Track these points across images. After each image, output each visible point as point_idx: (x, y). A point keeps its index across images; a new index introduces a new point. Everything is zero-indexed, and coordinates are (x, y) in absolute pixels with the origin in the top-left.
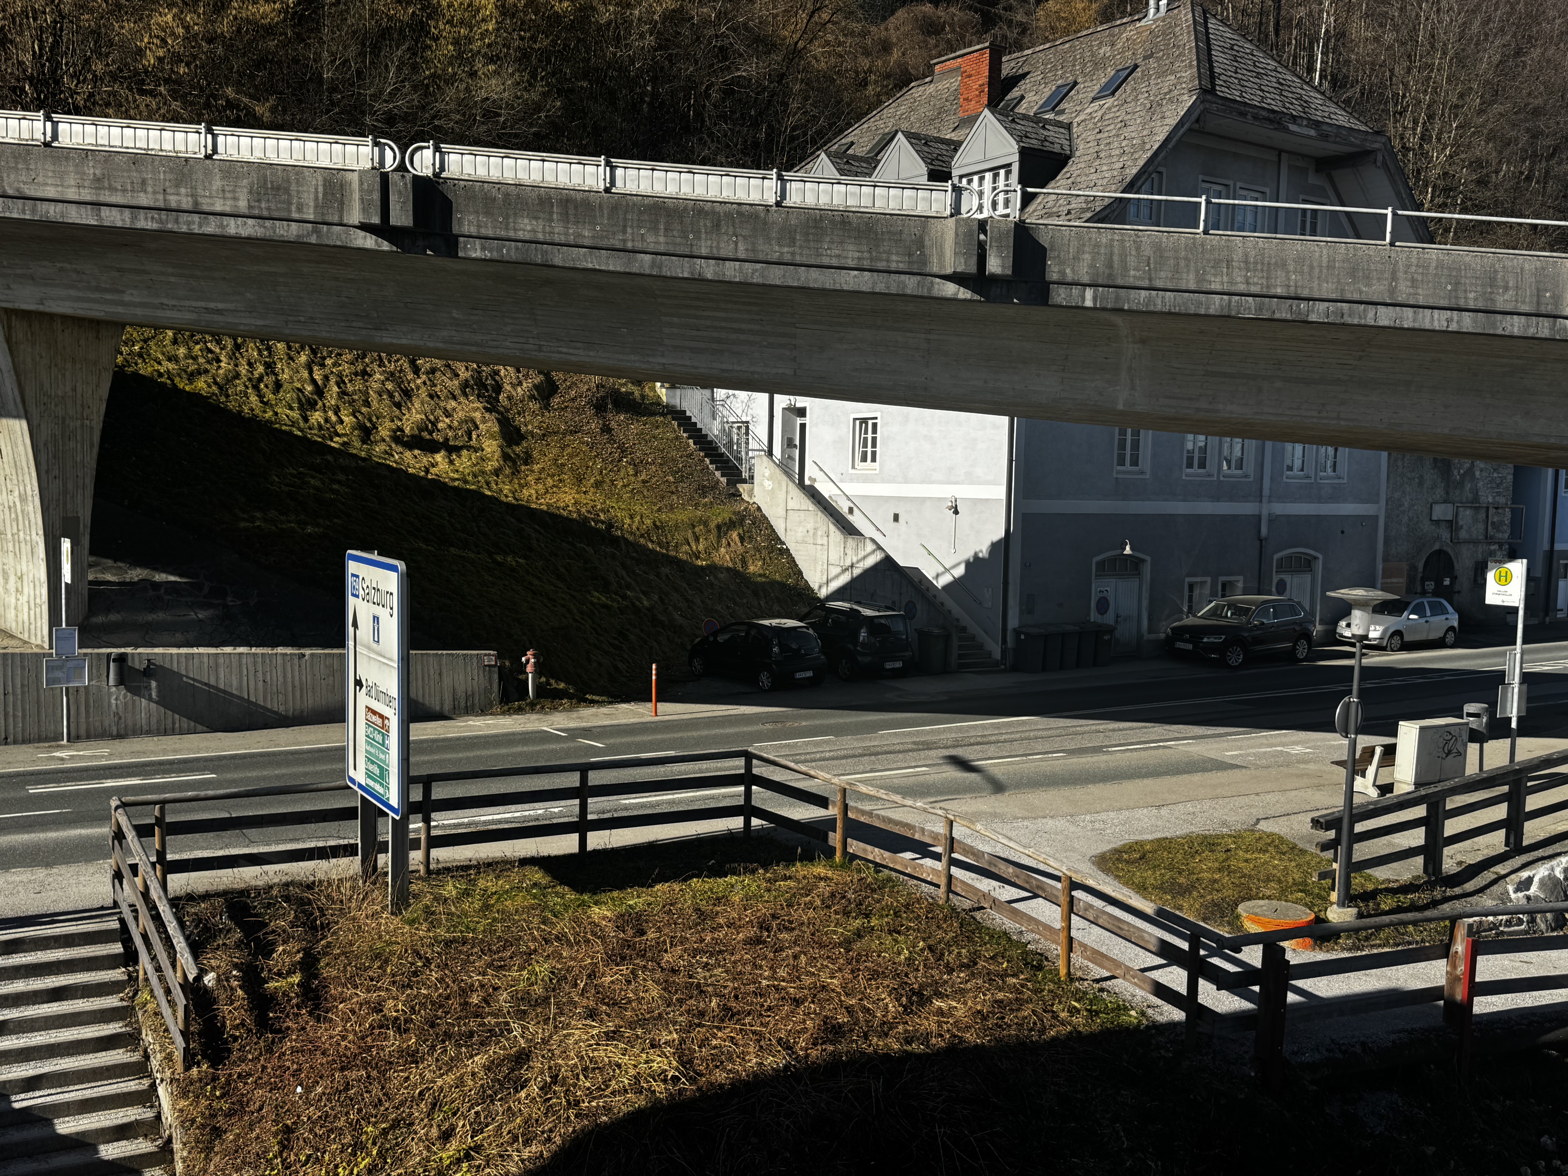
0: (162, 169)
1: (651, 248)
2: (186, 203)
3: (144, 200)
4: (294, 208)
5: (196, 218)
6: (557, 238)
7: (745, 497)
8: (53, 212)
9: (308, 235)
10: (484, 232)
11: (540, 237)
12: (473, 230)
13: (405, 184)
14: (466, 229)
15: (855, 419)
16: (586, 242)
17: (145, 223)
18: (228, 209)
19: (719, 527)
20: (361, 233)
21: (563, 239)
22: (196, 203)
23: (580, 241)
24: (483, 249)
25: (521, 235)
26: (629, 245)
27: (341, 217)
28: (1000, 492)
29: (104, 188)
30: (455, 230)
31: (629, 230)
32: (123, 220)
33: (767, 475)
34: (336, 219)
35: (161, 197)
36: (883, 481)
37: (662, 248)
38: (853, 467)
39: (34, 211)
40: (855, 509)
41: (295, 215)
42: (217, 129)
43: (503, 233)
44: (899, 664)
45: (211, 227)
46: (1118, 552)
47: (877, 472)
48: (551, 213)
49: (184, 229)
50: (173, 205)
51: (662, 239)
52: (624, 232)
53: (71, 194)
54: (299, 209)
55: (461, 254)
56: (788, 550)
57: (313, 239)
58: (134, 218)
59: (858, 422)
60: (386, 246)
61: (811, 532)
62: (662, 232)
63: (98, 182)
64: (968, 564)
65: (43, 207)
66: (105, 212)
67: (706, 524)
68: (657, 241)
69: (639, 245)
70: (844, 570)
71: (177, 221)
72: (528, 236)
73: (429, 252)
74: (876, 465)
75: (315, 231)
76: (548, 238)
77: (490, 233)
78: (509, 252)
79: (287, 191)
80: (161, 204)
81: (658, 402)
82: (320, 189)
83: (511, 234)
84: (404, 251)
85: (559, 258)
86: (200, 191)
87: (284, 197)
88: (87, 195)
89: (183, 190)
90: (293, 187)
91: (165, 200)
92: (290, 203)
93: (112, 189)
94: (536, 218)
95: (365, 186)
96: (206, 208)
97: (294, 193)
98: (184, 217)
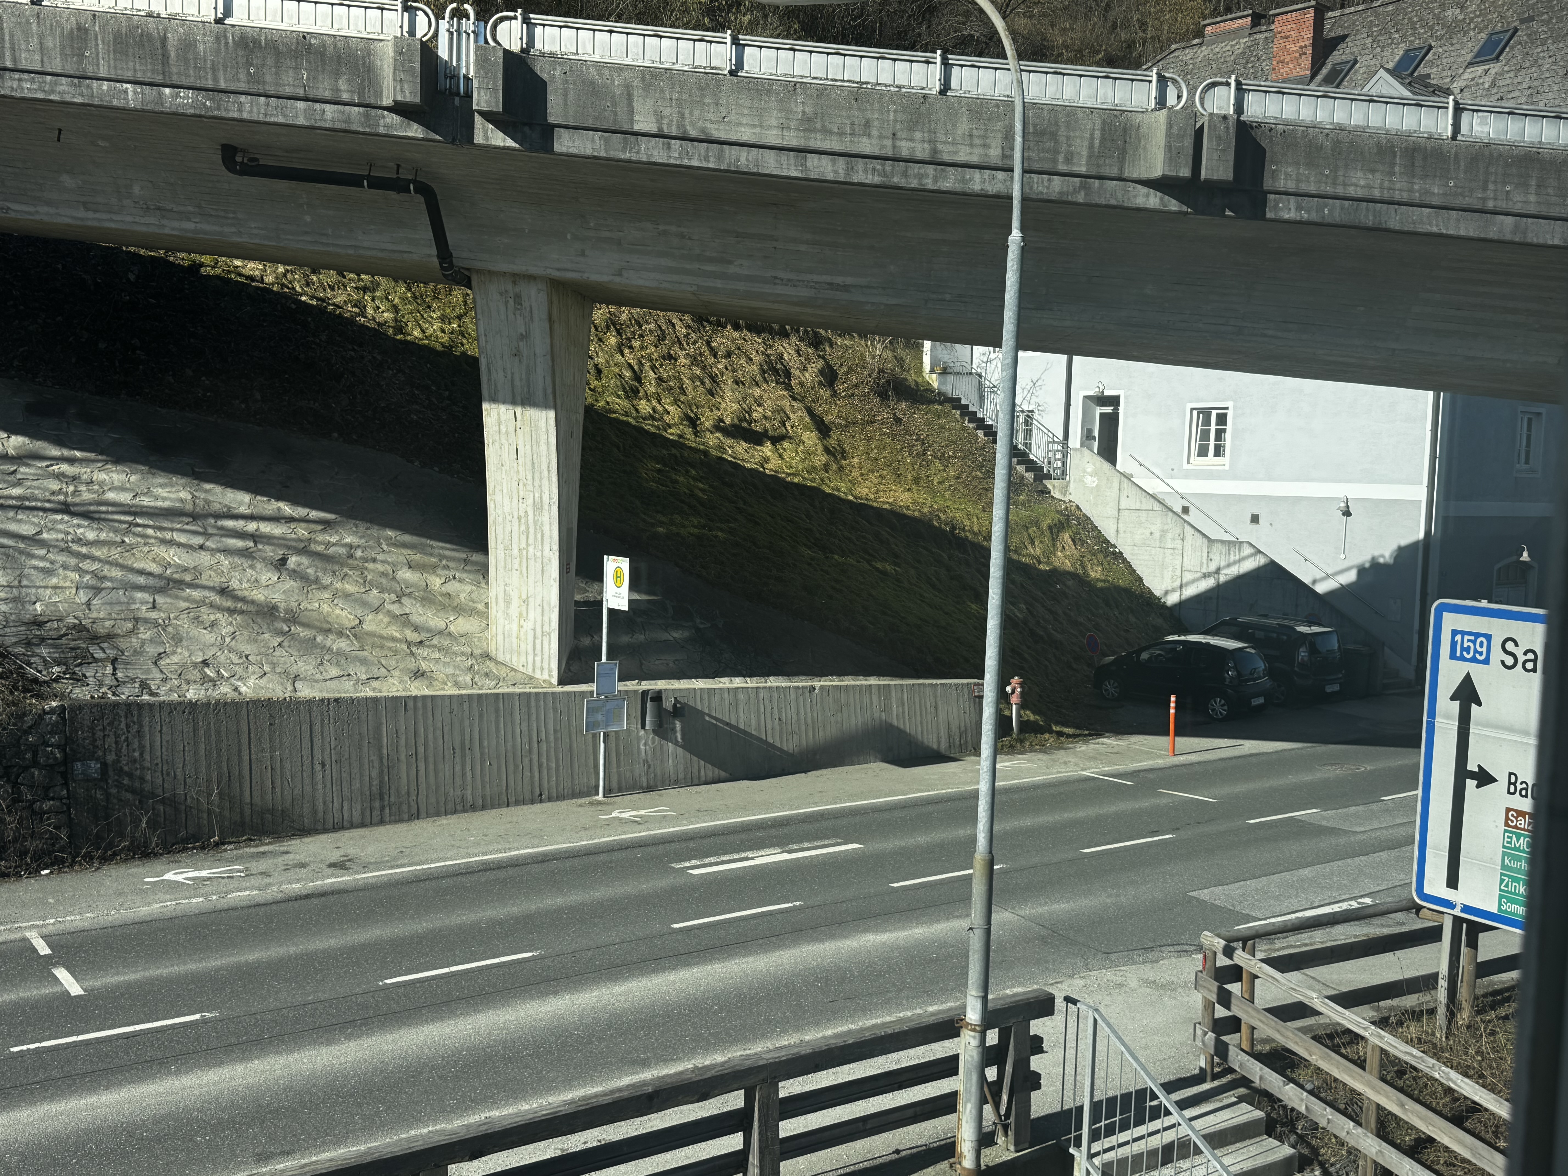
0: (892, 107)
1: (1518, 208)
2: (922, 151)
3: (866, 146)
4: (1061, 158)
5: (930, 170)
6: (1397, 196)
7: (1056, 494)
8: (744, 160)
9: (1075, 191)
10: (1304, 187)
11: (1377, 194)
12: (1291, 186)
13: (1227, 128)
14: (1282, 184)
15: (1192, 409)
16: (1435, 201)
17: (863, 174)
18: (975, 159)
19: (1050, 528)
20: (1143, 190)
21: (1405, 197)
22: (935, 151)
23: (1427, 200)
24: (1299, 208)
25: (1351, 191)
26: (1490, 205)
27: (1121, 169)
28: (1420, 493)
29: (815, 131)
30: (1268, 184)
31: (1491, 187)
32: (836, 172)
33: (1089, 470)
34: (1114, 172)
35: (888, 143)
36: (1235, 477)
37: (1532, 209)
38: (1189, 462)
39: (720, 157)
40: (1192, 508)
41: (1062, 167)
42: (953, 59)
43: (1329, 189)
44: (1336, 688)
45: (950, 182)
46: (1514, 558)
47: (1227, 468)
48: (1392, 165)
49: (914, 184)
50: (905, 153)
51: (1532, 198)
52: (1485, 189)
53: (772, 137)
54: (1068, 160)
55: (1269, 215)
56: (1121, 553)
57: (1080, 198)
58: (850, 169)
59: (1195, 412)
60: (1174, 205)
61: (1157, 535)
62: (1533, 190)
63: (808, 123)
64: (1362, 571)
65: (730, 153)
66: (813, 161)
67: (1037, 524)
68: (1529, 200)
69: (1502, 205)
70: (1205, 576)
71: (905, 174)
72: (1360, 193)
73: (1228, 213)
74: (1225, 461)
75: (1083, 187)
76: (1386, 195)
77: (1312, 188)
78: (1332, 212)
79: (1054, 136)
80: (889, 152)
81: (929, 389)
82: (1097, 134)
83: (1340, 190)
84: (1197, 212)
85: (1395, 219)
86: (941, 137)
87: (1049, 144)
88: (792, 139)
89: (918, 135)
90: (1062, 132)
91: (894, 147)
92: (1056, 152)
93: (826, 131)
94: (1373, 171)
95: (1175, 130)
96: (946, 158)
97: (1063, 139)
98: (915, 168)
